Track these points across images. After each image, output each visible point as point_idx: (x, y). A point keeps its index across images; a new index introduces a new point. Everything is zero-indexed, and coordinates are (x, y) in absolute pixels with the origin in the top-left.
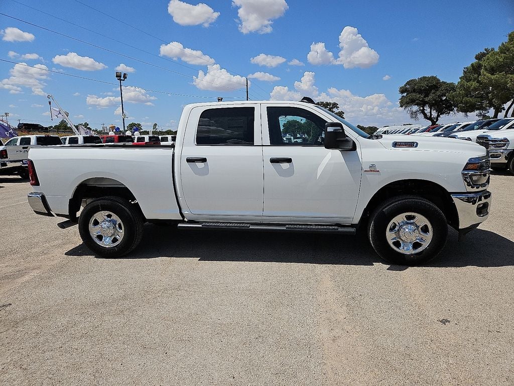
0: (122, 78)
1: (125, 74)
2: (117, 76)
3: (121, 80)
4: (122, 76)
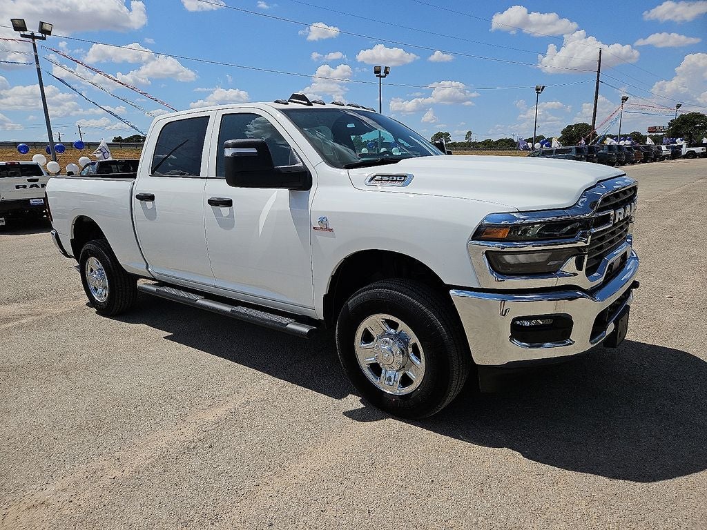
0: (383, 74)
1: (386, 68)
2: (375, 72)
3: (381, 77)
4: (382, 71)
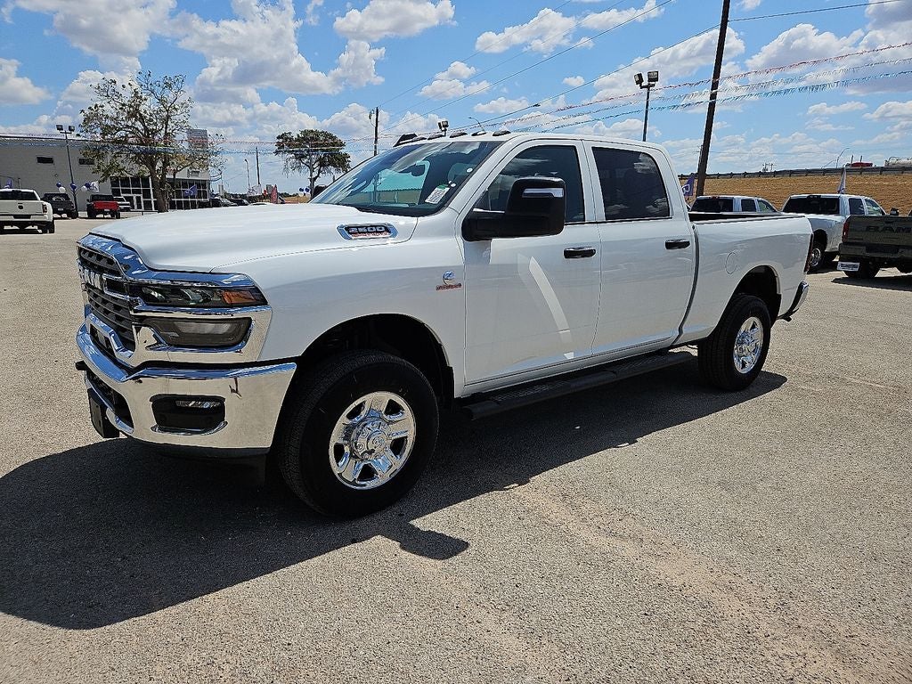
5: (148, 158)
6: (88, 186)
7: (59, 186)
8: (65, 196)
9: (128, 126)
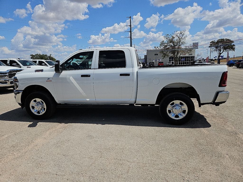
5: (173, 52)
6: (159, 60)
7: (153, 60)
8: (153, 62)
9: (169, 45)
